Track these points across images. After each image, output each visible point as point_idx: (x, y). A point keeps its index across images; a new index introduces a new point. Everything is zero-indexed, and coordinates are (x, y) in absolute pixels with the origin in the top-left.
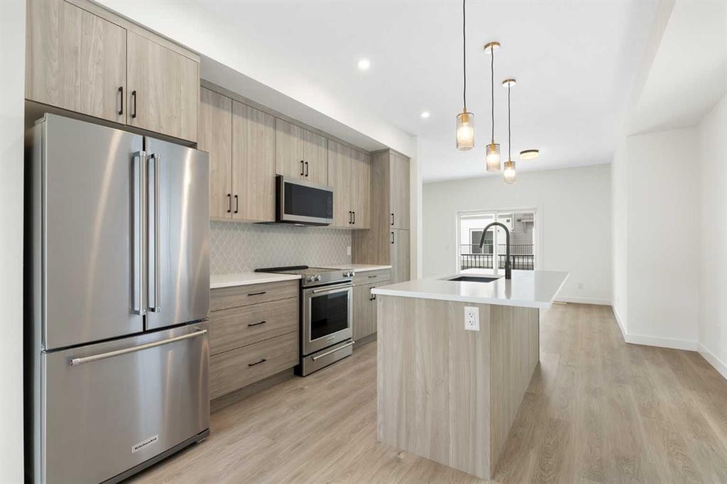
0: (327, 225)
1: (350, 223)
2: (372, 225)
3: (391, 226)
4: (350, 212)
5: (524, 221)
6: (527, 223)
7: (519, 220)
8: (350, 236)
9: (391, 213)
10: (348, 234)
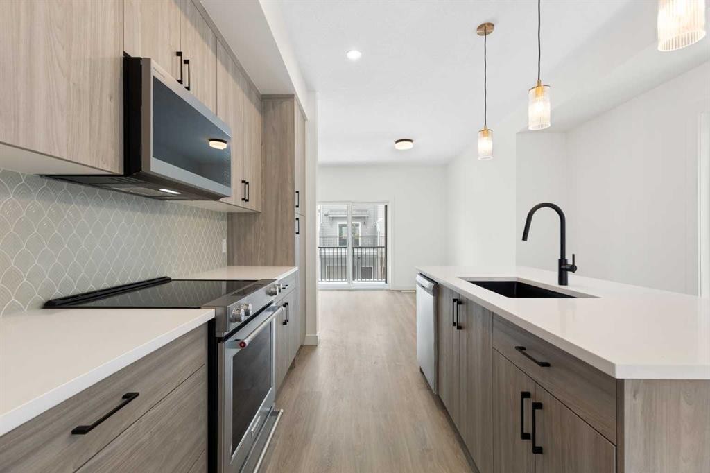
0: (216, 197)
1: (243, 199)
2: (264, 205)
3: (296, 209)
4: (243, 182)
5: (331, 216)
6: (333, 218)
7: (326, 215)
8: (225, 223)
9: (296, 190)
10: (222, 220)
